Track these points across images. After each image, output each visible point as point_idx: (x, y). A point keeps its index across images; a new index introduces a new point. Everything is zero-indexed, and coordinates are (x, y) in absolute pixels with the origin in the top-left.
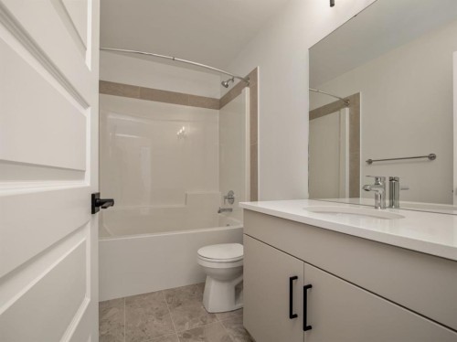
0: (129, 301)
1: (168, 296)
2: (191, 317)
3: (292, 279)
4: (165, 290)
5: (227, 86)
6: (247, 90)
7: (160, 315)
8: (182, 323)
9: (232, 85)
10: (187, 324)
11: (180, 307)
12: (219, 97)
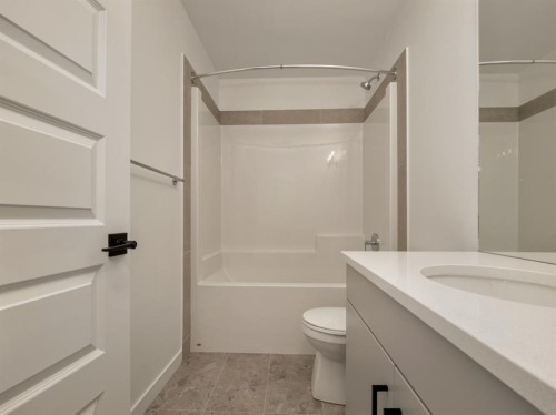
0: (231, 358)
1: (275, 362)
2: (290, 397)
3: (377, 389)
4: (274, 355)
5: (369, 87)
6: (393, 86)
7: (255, 384)
8: (275, 403)
9: (375, 85)
10: (281, 406)
11: (281, 381)
12: (363, 105)
